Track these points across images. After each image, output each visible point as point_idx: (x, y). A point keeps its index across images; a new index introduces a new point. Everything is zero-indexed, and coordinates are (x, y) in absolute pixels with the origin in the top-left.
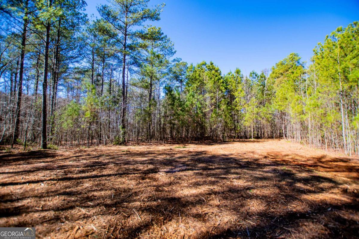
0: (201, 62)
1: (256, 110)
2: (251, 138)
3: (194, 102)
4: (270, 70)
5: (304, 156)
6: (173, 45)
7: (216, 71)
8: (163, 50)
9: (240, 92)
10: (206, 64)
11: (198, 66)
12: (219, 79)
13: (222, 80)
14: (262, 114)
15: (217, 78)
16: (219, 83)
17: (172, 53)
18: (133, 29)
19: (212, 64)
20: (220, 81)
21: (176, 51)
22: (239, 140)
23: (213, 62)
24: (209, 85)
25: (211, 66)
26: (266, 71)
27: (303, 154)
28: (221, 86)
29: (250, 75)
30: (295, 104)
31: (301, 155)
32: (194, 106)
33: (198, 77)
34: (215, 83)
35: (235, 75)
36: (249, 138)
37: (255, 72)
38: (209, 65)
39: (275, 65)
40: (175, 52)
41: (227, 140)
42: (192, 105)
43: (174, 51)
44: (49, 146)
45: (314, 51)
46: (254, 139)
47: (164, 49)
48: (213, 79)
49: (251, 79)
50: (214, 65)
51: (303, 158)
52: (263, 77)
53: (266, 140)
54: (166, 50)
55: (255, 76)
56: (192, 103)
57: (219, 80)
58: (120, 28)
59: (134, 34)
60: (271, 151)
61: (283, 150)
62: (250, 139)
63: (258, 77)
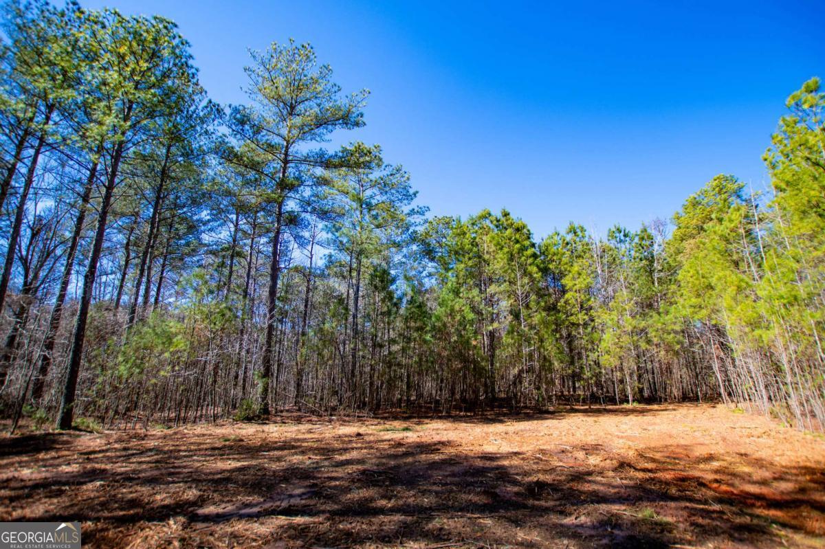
0: (476, 213)
1: (629, 323)
2: (628, 402)
3: (457, 307)
4: (668, 221)
5: (769, 459)
6: (408, 179)
7: (518, 230)
8: (386, 192)
9: (576, 276)
10: (490, 215)
11: (471, 222)
12: (524, 249)
13: (530, 251)
14: (654, 334)
15: (518, 246)
16: (523, 258)
17: (409, 197)
18: (303, 148)
19: (506, 215)
20: (525, 253)
21: (417, 192)
22: (587, 407)
23: (507, 210)
24: (498, 264)
25: (503, 219)
26: (659, 225)
27: (764, 454)
28: (530, 265)
29: (609, 236)
30: (735, 299)
31: (757, 455)
32: (458, 318)
33: (467, 247)
34: (511, 258)
35: (569, 238)
36: (622, 402)
37: (622, 227)
38: (499, 216)
39: (681, 211)
40: (415, 194)
41: (551, 409)
42: (452, 313)
43: (411, 191)
44: (77, 421)
45: (766, 160)
46: (636, 405)
47: (387, 189)
48: (506, 250)
49: (612, 246)
50: (512, 216)
51: (761, 467)
52: (646, 238)
53: (671, 407)
54: (393, 191)
55: (622, 238)
56: (452, 310)
57: (522, 250)
58: (270, 147)
59: (306, 160)
60: (661, 443)
61: (701, 440)
62: (625, 406)
63: (632, 240)
